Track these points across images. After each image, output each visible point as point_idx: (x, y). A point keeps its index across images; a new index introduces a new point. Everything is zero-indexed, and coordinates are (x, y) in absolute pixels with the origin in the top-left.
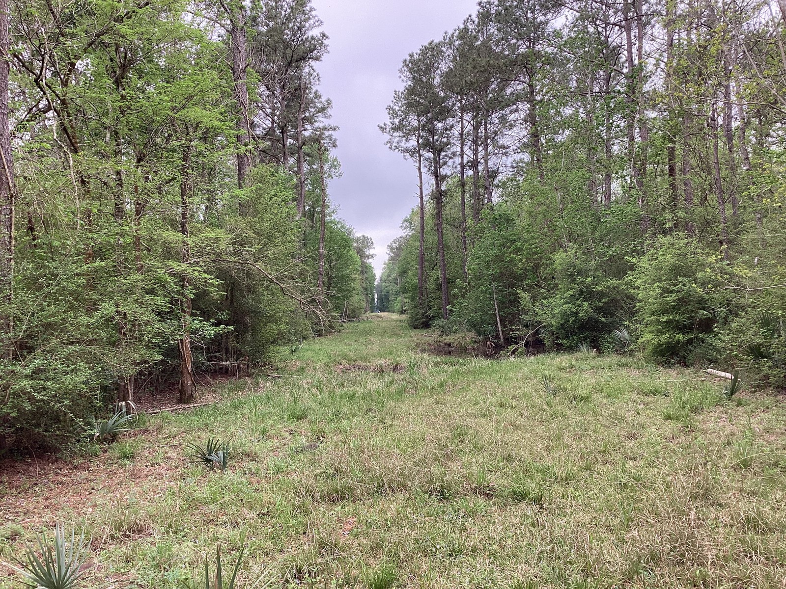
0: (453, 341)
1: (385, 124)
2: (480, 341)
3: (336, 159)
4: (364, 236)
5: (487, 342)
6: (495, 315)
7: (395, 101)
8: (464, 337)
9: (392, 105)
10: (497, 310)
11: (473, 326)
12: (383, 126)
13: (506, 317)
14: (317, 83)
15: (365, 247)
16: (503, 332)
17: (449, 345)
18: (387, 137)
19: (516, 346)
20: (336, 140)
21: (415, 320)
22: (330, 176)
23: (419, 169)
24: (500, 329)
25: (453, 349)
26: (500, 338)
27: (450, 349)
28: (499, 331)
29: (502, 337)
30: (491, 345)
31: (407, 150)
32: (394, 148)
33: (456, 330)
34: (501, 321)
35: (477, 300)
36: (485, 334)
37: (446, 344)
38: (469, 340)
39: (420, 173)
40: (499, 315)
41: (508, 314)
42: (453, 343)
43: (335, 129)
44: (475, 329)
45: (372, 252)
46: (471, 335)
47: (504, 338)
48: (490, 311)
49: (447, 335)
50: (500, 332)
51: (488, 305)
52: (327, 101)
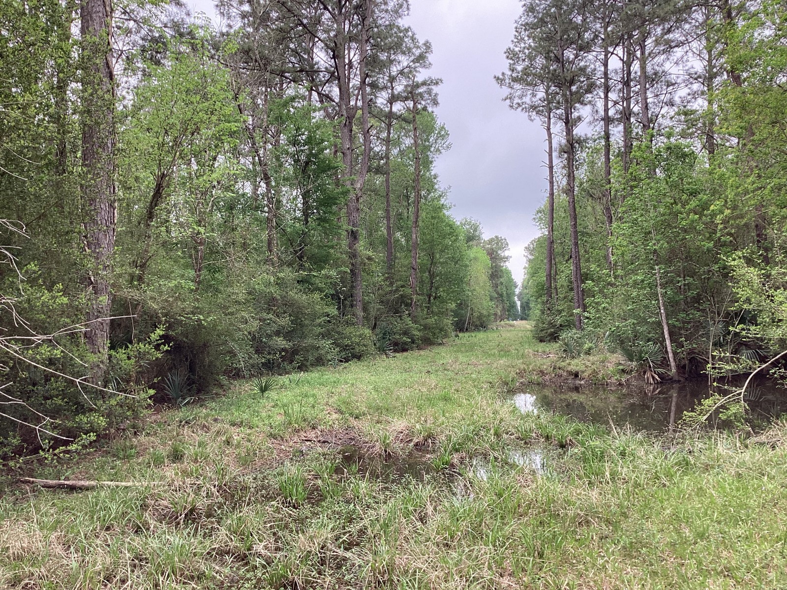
0: (583, 368)
1: (503, 74)
2: (631, 371)
3: (443, 128)
4: (497, 237)
5: (645, 373)
6: (659, 324)
7: (516, 40)
8: (603, 362)
9: (512, 46)
10: (664, 315)
11: (621, 342)
12: (501, 77)
13: (680, 329)
14: (406, 13)
15: (500, 249)
16: (675, 354)
17: (576, 375)
18: (506, 91)
19: (722, 400)
20: (436, 95)
21: (542, 331)
22: (438, 150)
23: (549, 129)
24: (669, 349)
25: (582, 382)
26: (669, 365)
27: (578, 382)
28: (667, 352)
29: (673, 364)
30: (653, 378)
31: (534, 107)
32: (517, 106)
33: (590, 349)
34: (671, 334)
35: (628, 298)
36: (641, 358)
37: (570, 373)
38: (611, 367)
39: (550, 135)
40: (668, 324)
41: (684, 323)
42: (583, 372)
43: (437, 83)
44: (623, 349)
45: (507, 253)
46: (617, 358)
47: (678, 366)
48: (650, 317)
49: (573, 357)
50: (671, 355)
51: (646, 307)
52: (425, 44)
